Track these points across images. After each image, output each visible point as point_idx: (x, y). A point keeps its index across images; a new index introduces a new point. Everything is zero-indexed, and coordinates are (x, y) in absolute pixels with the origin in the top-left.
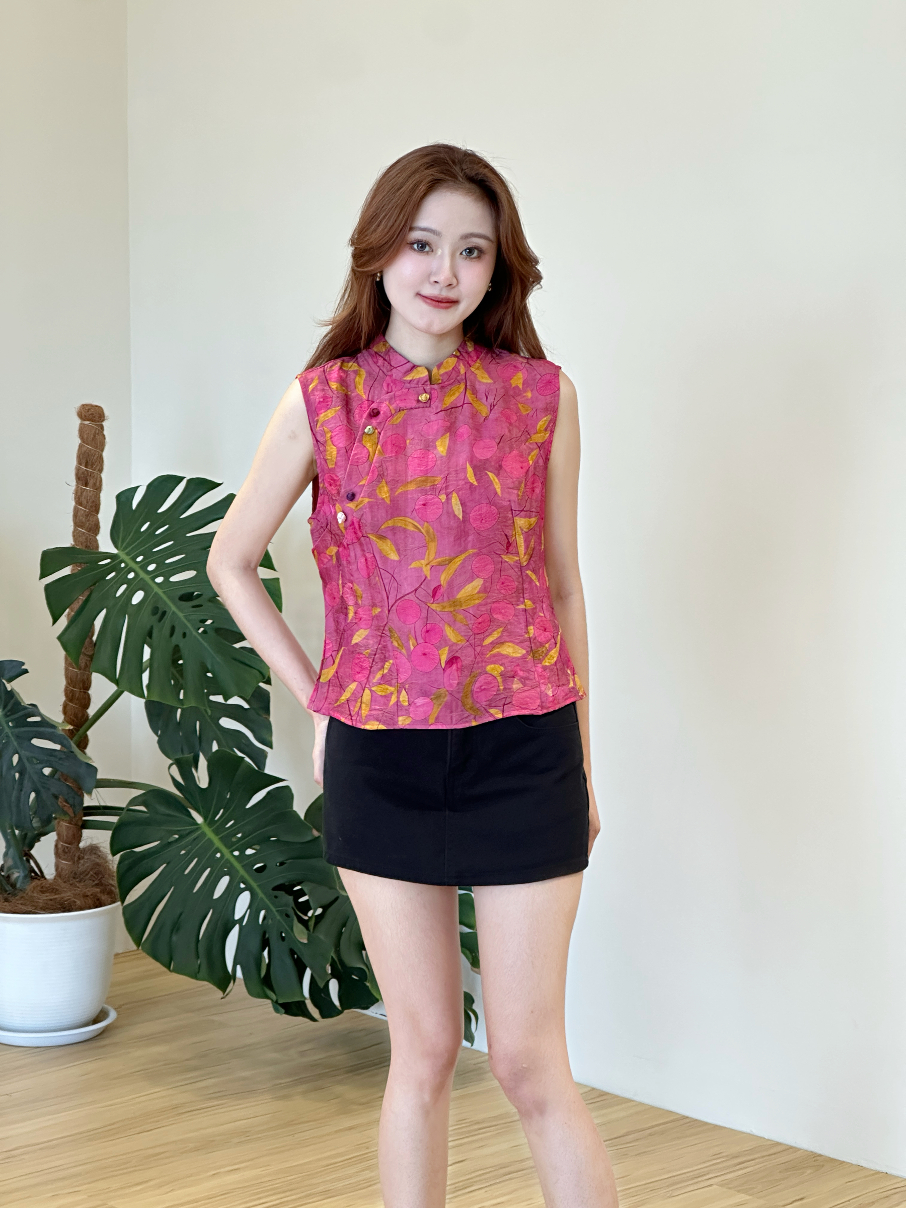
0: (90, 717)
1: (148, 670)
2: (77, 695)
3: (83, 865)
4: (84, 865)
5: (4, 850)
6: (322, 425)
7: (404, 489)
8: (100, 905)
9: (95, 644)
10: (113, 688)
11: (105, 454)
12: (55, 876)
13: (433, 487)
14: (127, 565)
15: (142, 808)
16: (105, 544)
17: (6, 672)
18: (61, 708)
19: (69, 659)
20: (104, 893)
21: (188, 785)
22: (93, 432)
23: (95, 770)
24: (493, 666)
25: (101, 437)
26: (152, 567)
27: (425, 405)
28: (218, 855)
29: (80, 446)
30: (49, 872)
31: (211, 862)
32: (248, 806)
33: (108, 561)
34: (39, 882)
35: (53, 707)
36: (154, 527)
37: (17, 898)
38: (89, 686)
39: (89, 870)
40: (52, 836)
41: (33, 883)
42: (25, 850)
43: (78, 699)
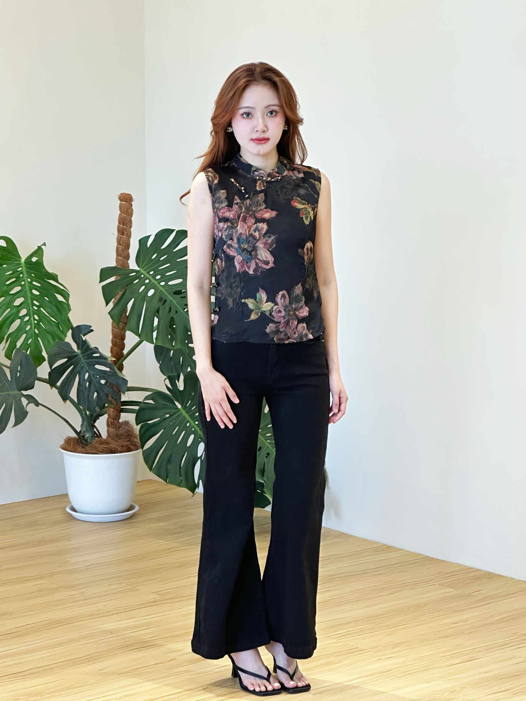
0: (125, 354)
1: (156, 331)
2: (118, 343)
4: (122, 431)
5: (81, 423)
8: (130, 451)
9: (128, 317)
10: (137, 339)
11: (133, 219)
12: (107, 437)
14: (144, 276)
15: (151, 402)
16: (133, 265)
17: (83, 330)
18: (110, 350)
19: (114, 323)
20: (131, 445)
21: (174, 389)
22: (127, 207)
23: (127, 381)
25: (131, 210)
26: (158, 277)
28: (188, 424)
29: (120, 215)
30: (104, 435)
31: (185, 428)
33: (135, 274)
34: (99, 439)
35: (105, 349)
36: (159, 257)
37: (89, 446)
38: (125, 339)
39: (124, 433)
40: (106, 416)
41: (95, 439)
42: (91, 423)
43: (118, 345)
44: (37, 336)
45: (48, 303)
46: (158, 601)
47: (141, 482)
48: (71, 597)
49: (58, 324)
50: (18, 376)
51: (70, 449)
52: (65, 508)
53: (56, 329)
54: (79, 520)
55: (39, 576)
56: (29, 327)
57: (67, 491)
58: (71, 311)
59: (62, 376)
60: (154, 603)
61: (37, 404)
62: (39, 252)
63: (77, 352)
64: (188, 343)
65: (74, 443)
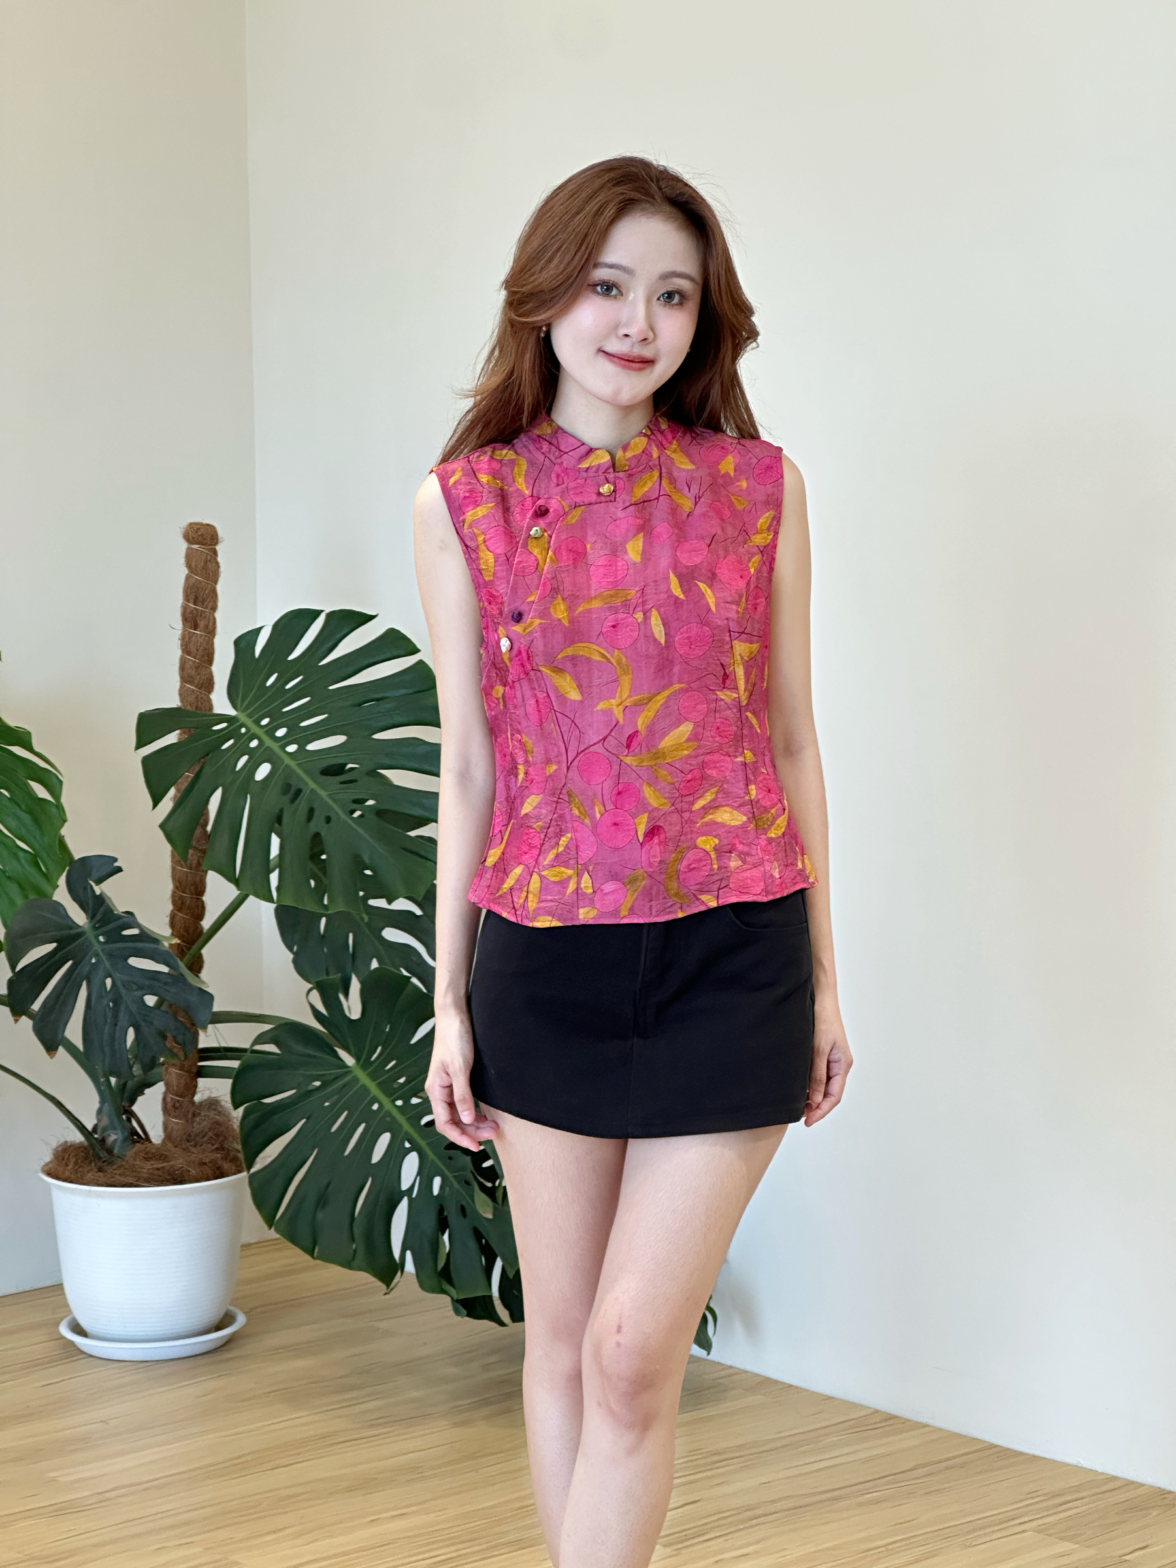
0: (205, 931)
1: (277, 870)
2: (188, 902)
3: (199, 1124)
4: (201, 1124)
5: (97, 1105)
6: (470, 526)
7: (588, 606)
8: (222, 1176)
9: (209, 836)
10: (232, 892)
11: (220, 588)
12: (164, 1141)
13: (626, 604)
14: (248, 730)
15: (272, 1048)
16: (221, 703)
17: (95, 870)
18: (167, 920)
19: (175, 853)
20: (226, 1159)
21: (333, 1016)
22: (204, 557)
23: (210, 997)
24: (704, 838)
25: (214, 565)
26: (281, 733)
27: (608, 499)
28: (375, 1107)
29: (188, 578)
30: (156, 1134)
31: (367, 1116)
32: (413, 1041)
33: (224, 725)
34: (144, 1148)
35: (155, 917)
36: (283, 680)
37: (114, 1167)
38: (204, 893)
39: (206, 1131)
40: (160, 1088)
41: (134, 1147)
42: (123, 1104)
43: (189, 908)
45: (9, 805)
49: (35, 855)
51: (67, 1173)
52: (58, 1324)
53: (31, 870)
54: (91, 1356)
57: (62, 1280)
58: (66, 824)
59: (44, 988)
63: (80, 926)
64: (366, 898)
65: (77, 1160)
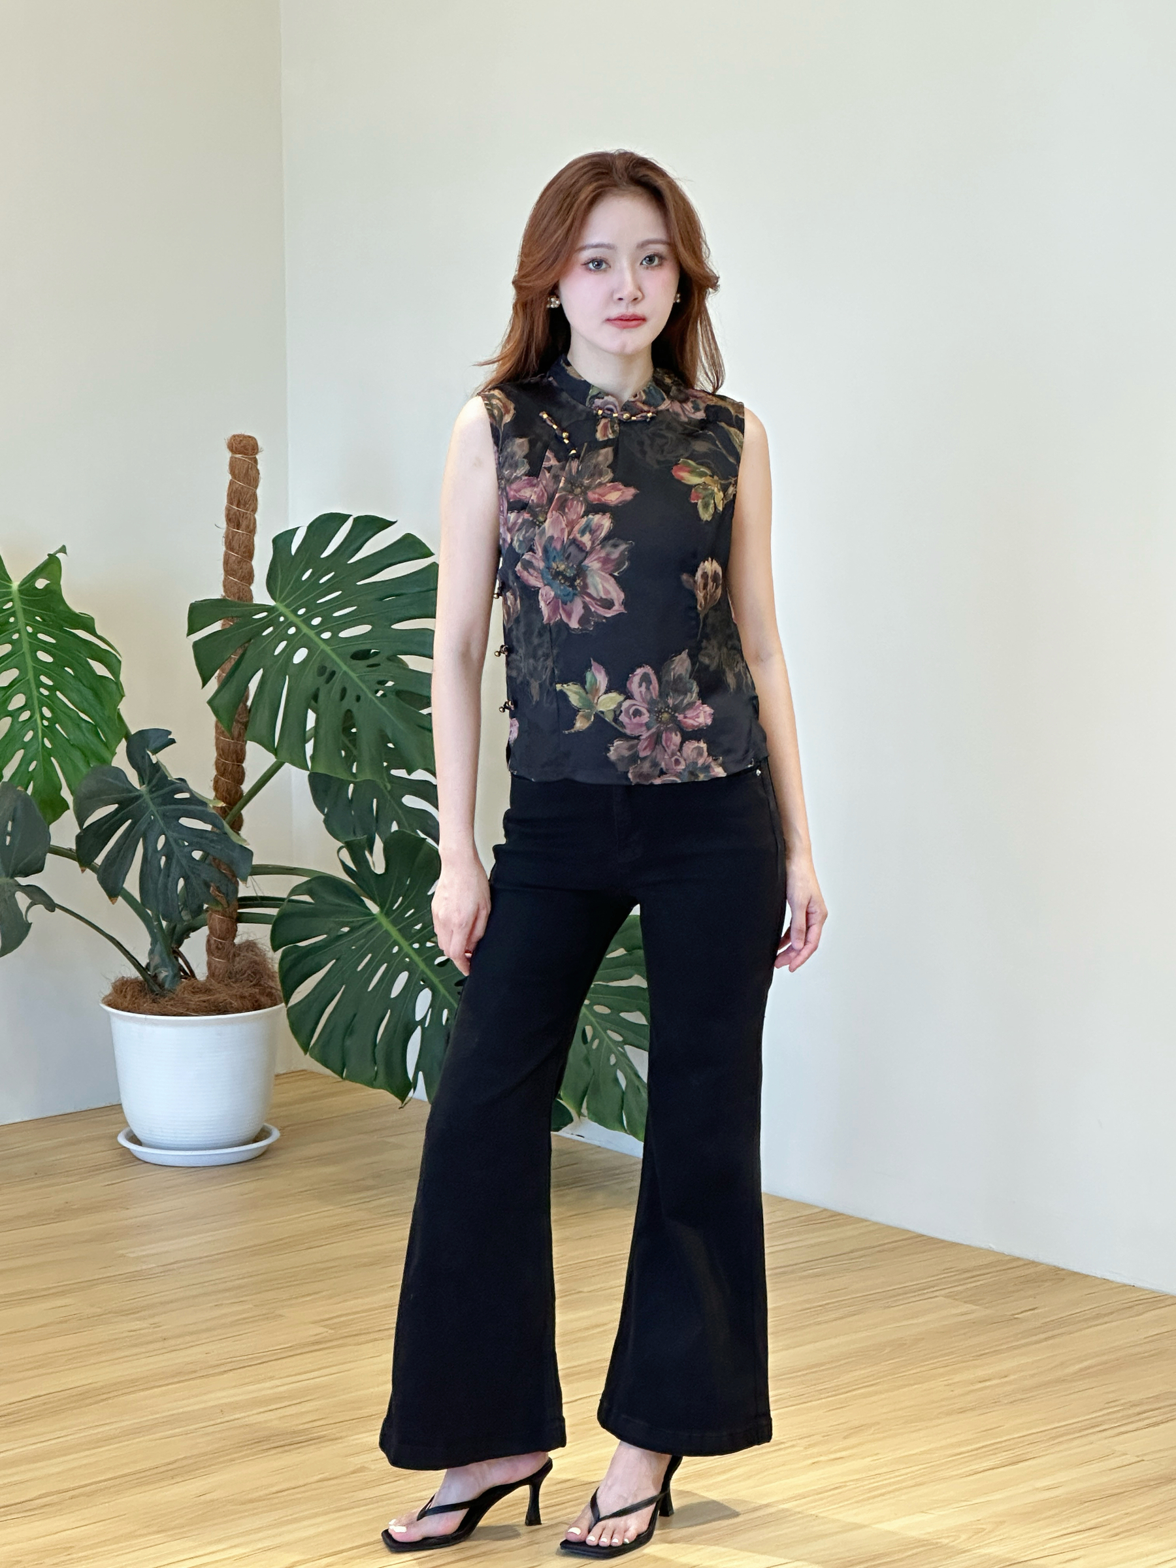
0: (245, 794)
1: (312, 740)
2: (230, 768)
3: (239, 963)
4: (240, 963)
5: (150, 947)
8: (259, 1008)
9: (250, 710)
10: (270, 759)
11: (259, 492)
12: (208, 977)
14: (286, 619)
15: (306, 898)
16: (260, 594)
17: (151, 742)
18: (212, 782)
19: (220, 725)
20: (263, 994)
21: (360, 870)
22: (246, 466)
23: (250, 854)
25: (255, 471)
26: (316, 621)
28: (396, 949)
29: (231, 483)
30: (201, 972)
31: (388, 957)
33: (265, 614)
34: (190, 983)
35: (203, 784)
36: (317, 575)
37: (167, 999)
38: (244, 759)
39: (244, 969)
40: (204, 931)
41: (182, 982)
42: (173, 945)
43: (230, 773)
44: (48, 753)
45: (72, 681)
46: (326, 1342)
47: (285, 1076)
48: (132, 1333)
49: (95, 726)
50: (7, 843)
51: (126, 1004)
52: (116, 1136)
53: (91, 737)
54: (145, 1162)
55: (61, 1289)
56: (30, 734)
57: (120, 1099)
58: (124, 698)
59: (106, 844)
60: (317, 1344)
61: (51, 906)
62: (51, 566)
63: (138, 790)
64: (389, 768)
65: (134, 992)
